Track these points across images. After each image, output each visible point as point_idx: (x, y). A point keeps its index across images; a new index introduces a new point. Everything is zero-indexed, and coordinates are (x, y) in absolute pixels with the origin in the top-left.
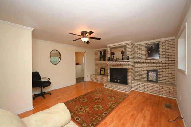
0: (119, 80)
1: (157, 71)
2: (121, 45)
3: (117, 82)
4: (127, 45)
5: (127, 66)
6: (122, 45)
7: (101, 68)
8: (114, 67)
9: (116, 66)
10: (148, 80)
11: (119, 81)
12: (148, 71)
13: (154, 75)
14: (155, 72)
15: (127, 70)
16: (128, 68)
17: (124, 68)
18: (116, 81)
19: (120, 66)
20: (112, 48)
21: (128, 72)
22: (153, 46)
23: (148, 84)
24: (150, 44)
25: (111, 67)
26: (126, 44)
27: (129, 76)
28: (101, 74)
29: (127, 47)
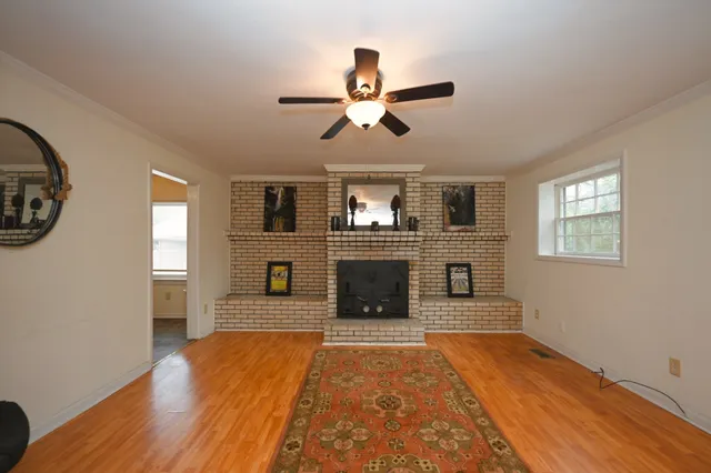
0: (381, 303)
1: (468, 266)
2: (384, 175)
3: (373, 315)
4: (407, 180)
5: (408, 253)
6: (390, 175)
7: (271, 265)
8: (358, 258)
9: (366, 253)
10: (451, 295)
11: (380, 309)
12: (449, 266)
13: (464, 276)
14: (465, 269)
15: (408, 265)
16: (410, 258)
17: (396, 258)
18: (366, 309)
19: (379, 253)
20: (348, 181)
21: (411, 273)
22: (462, 194)
23: (465, 304)
24: (454, 187)
25: (344, 258)
26: (404, 175)
27: (412, 286)
28: (269, 292)
29: (408, 184)
